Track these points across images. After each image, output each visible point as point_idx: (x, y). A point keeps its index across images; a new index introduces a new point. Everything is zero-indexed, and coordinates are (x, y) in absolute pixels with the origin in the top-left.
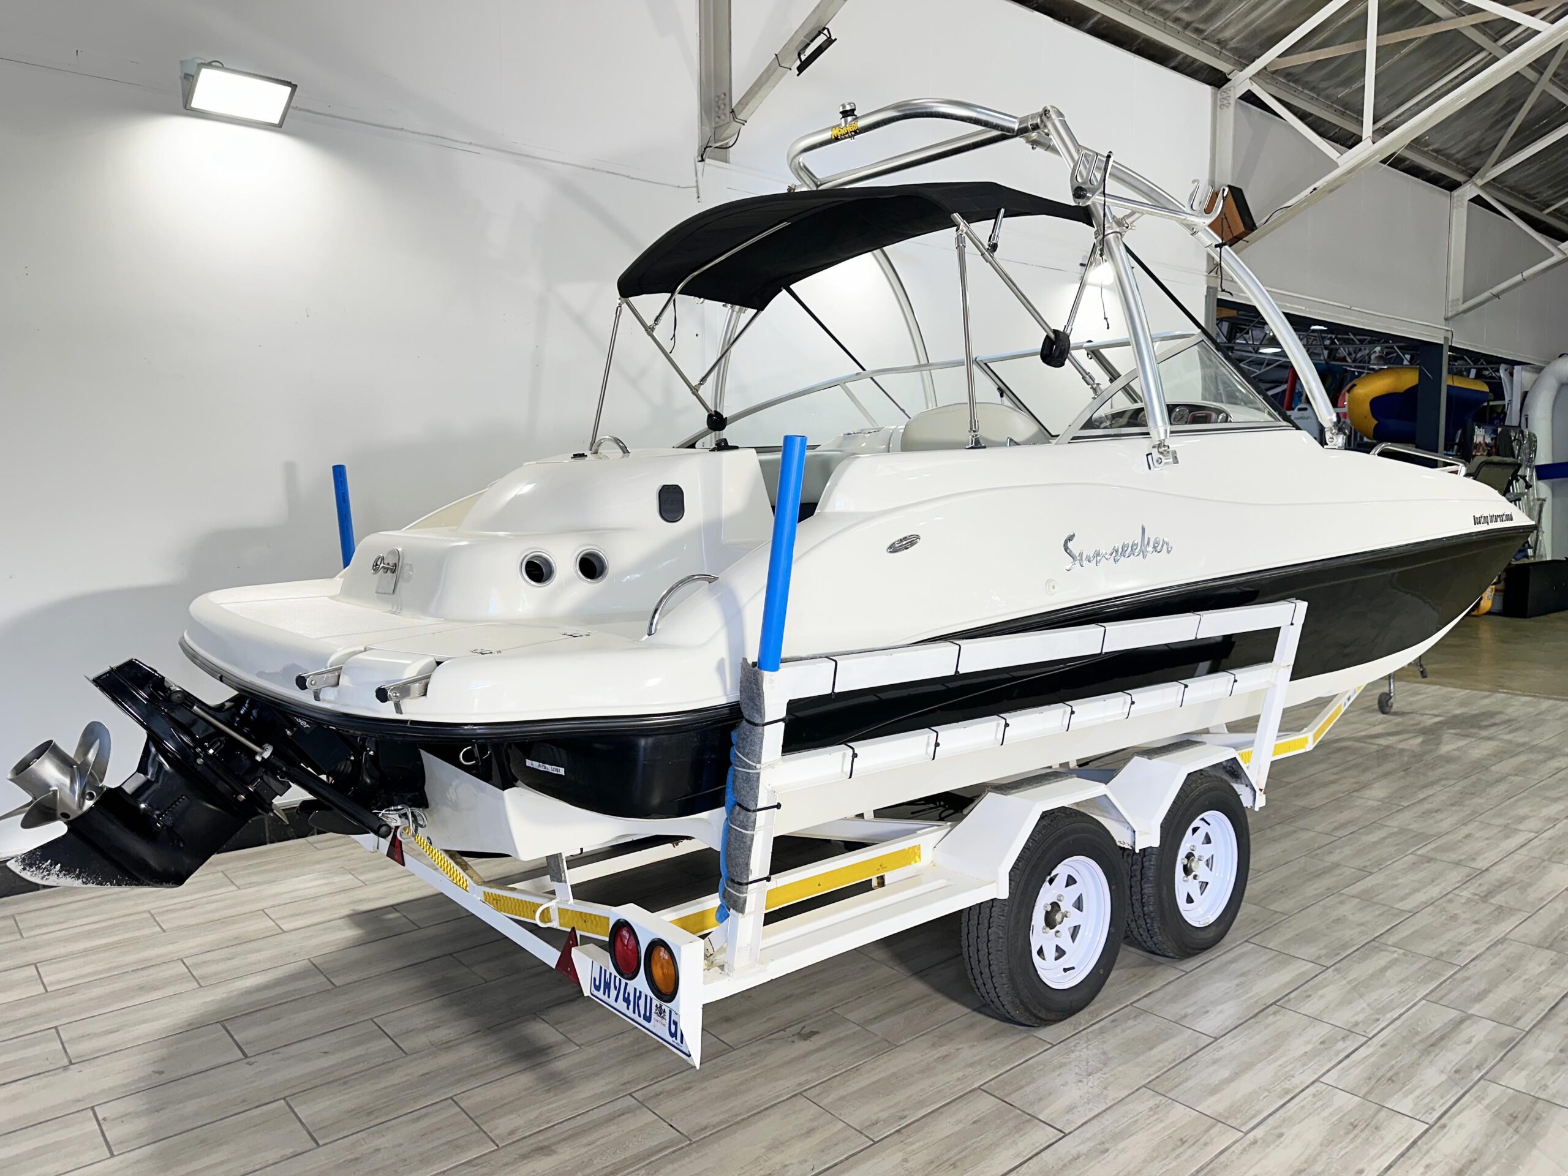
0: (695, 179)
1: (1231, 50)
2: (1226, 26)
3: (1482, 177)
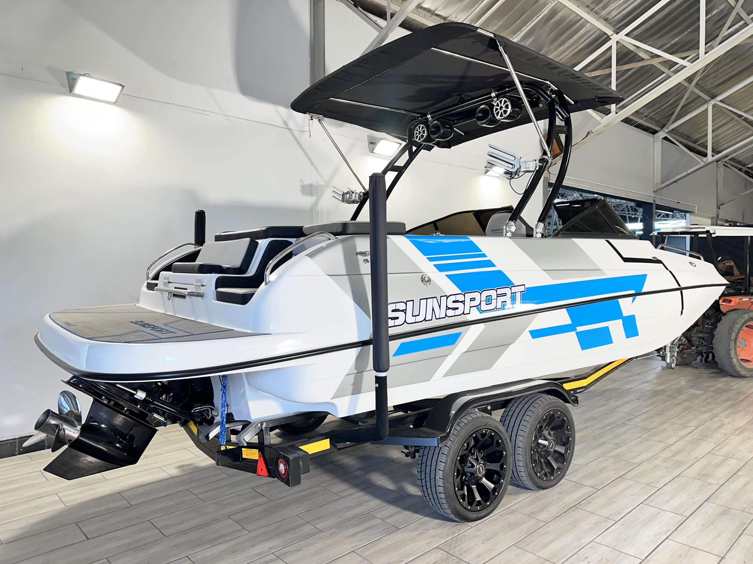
0: (308, 127)
3: (667, 128)
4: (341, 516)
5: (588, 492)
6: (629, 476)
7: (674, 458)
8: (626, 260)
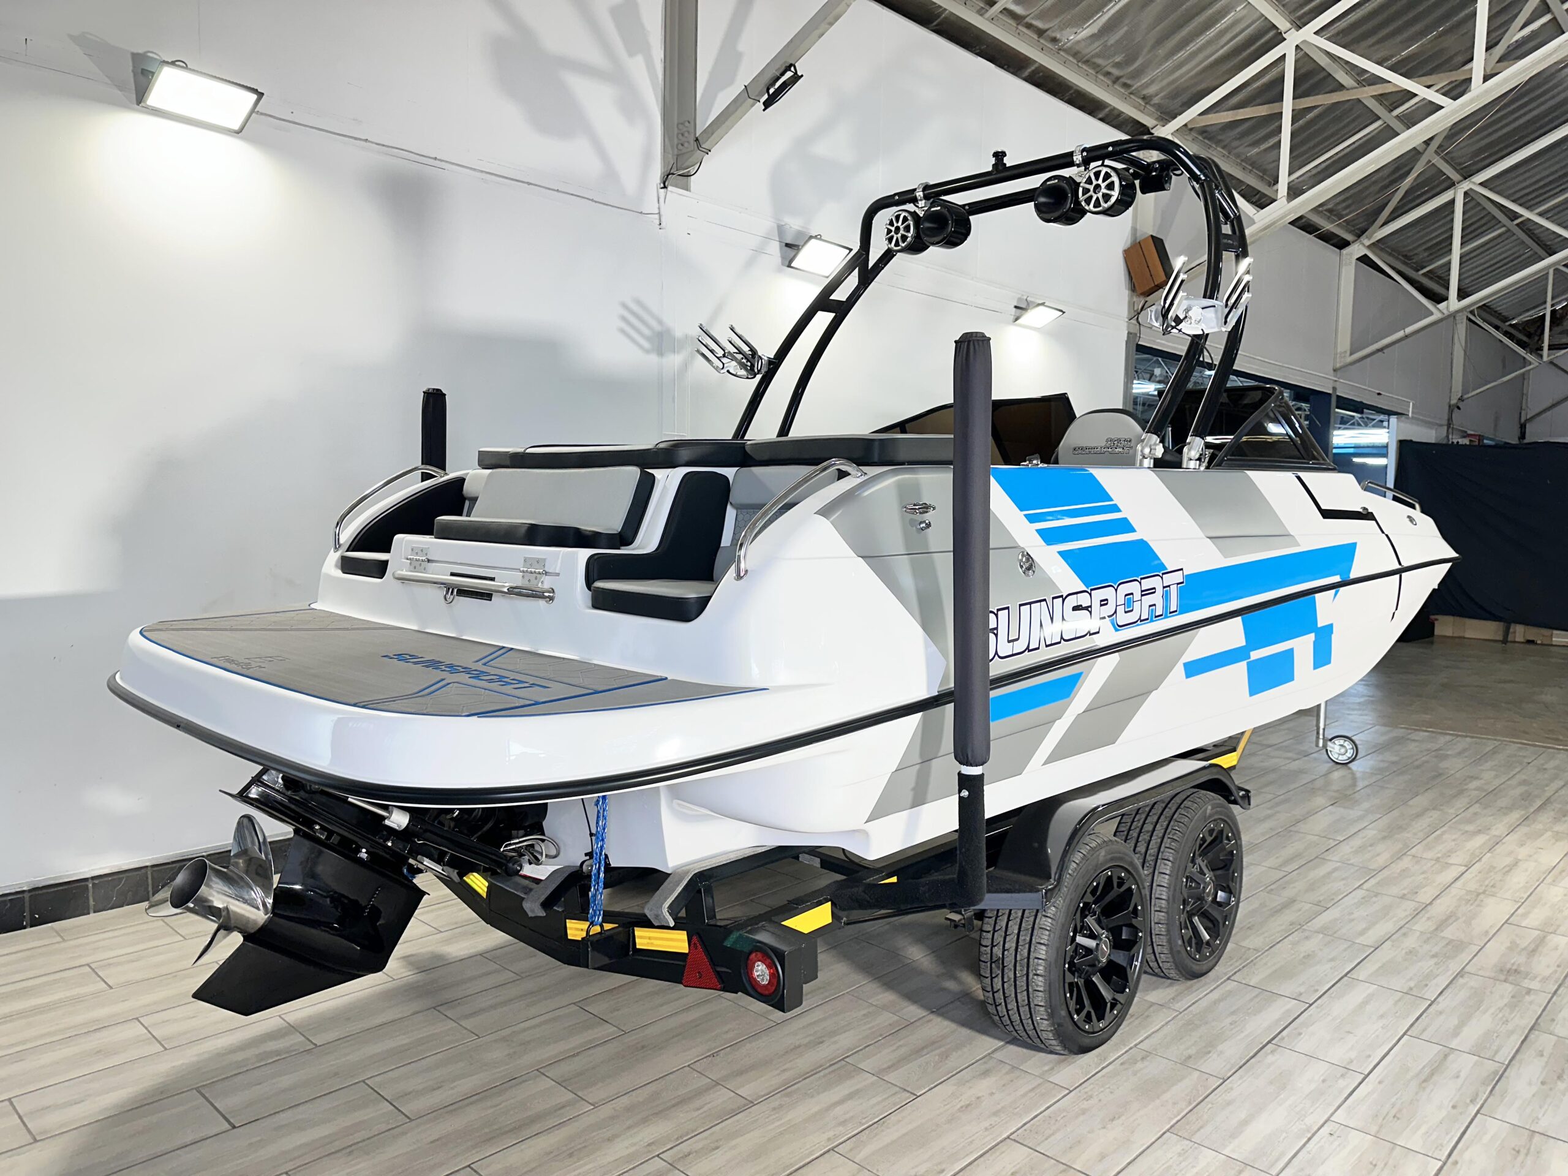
0: (657, 205)
1: (1153, 106)
2: (1152, 81)
3: (1369, 238)
4: (785, 1067)
5: (1291, 1010)
6: (1362, 973)
7: (1442, 934)
8: (1327, 514)
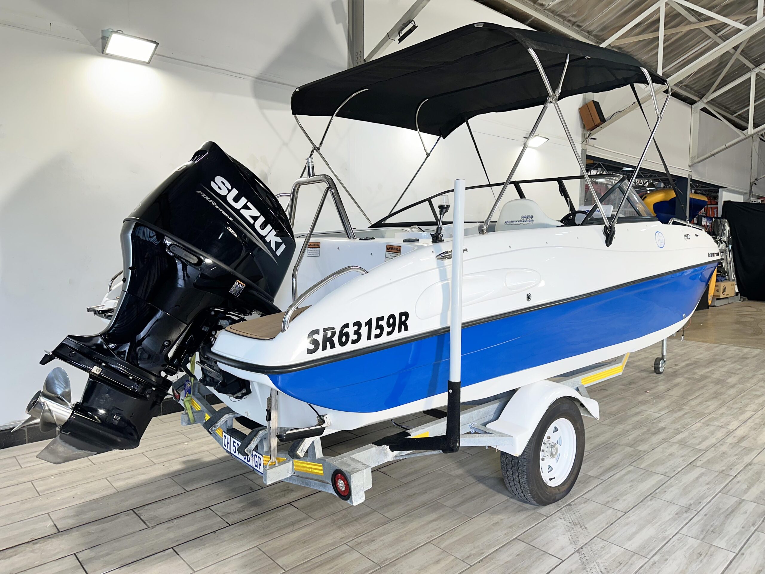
1: (593, 36)
2: (592, 24)
3: (707, 99)
4: (408, 504)
5: (661, 480)
6: (699, 463)
7: (741, 445)
